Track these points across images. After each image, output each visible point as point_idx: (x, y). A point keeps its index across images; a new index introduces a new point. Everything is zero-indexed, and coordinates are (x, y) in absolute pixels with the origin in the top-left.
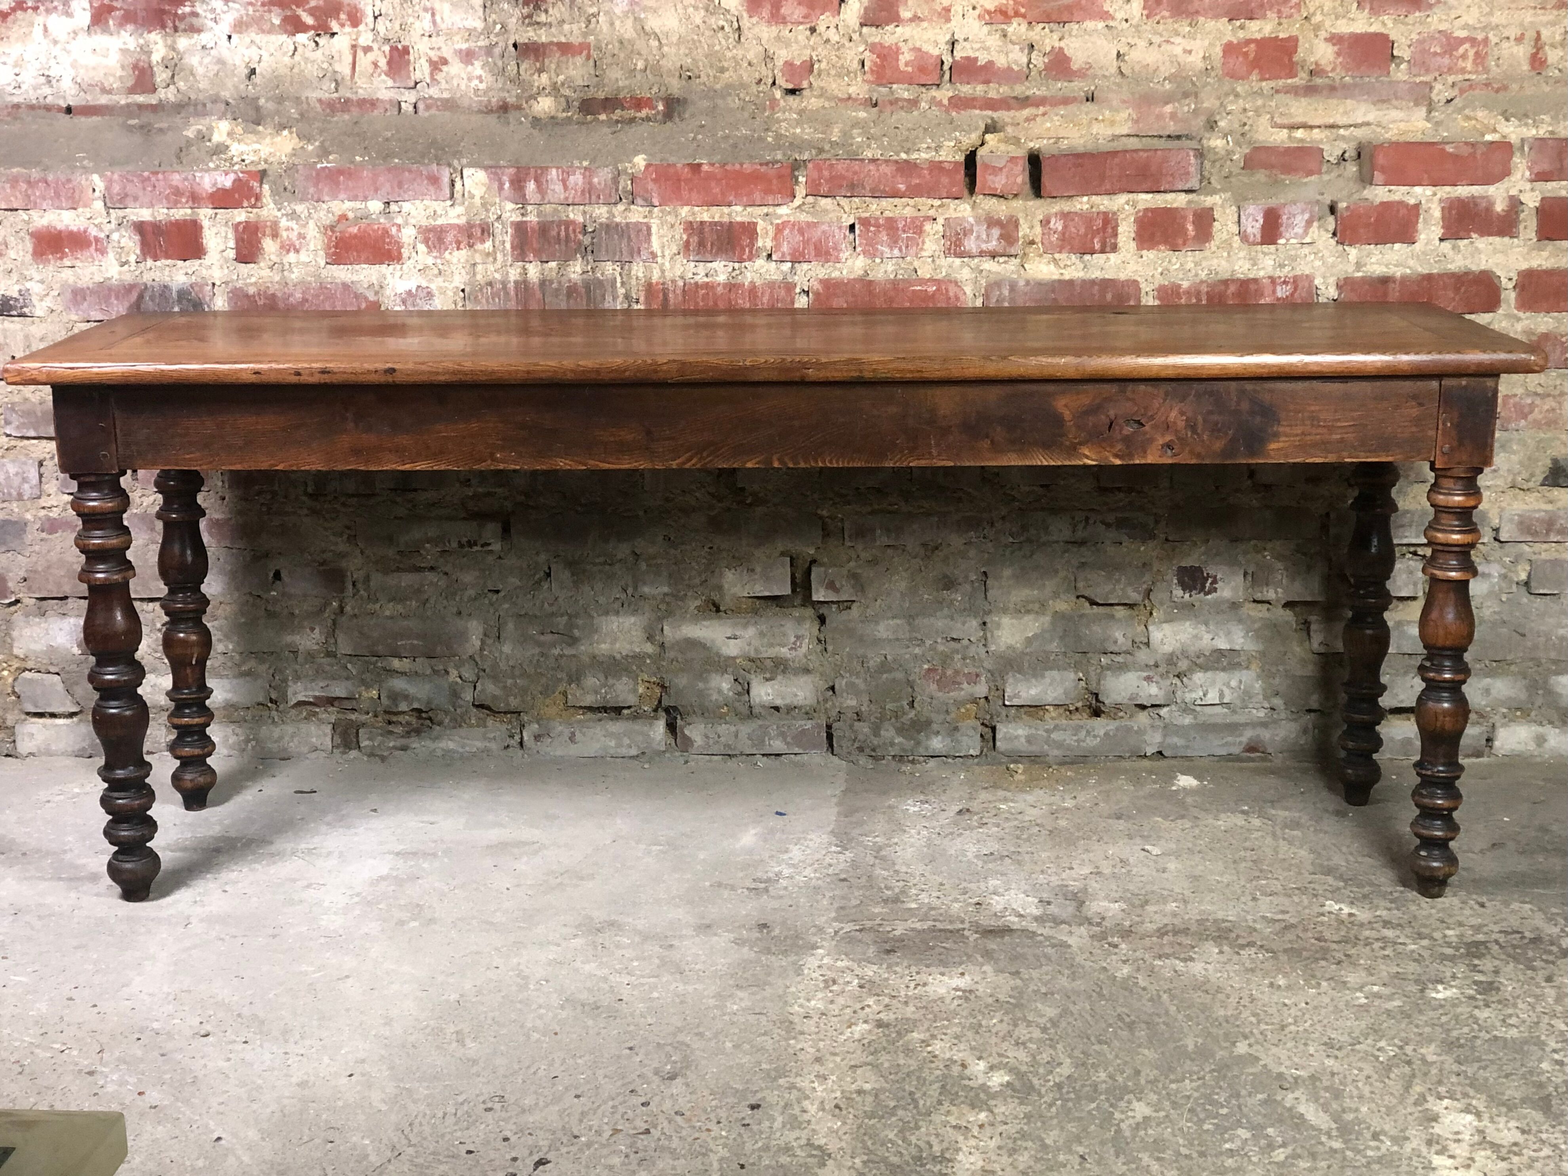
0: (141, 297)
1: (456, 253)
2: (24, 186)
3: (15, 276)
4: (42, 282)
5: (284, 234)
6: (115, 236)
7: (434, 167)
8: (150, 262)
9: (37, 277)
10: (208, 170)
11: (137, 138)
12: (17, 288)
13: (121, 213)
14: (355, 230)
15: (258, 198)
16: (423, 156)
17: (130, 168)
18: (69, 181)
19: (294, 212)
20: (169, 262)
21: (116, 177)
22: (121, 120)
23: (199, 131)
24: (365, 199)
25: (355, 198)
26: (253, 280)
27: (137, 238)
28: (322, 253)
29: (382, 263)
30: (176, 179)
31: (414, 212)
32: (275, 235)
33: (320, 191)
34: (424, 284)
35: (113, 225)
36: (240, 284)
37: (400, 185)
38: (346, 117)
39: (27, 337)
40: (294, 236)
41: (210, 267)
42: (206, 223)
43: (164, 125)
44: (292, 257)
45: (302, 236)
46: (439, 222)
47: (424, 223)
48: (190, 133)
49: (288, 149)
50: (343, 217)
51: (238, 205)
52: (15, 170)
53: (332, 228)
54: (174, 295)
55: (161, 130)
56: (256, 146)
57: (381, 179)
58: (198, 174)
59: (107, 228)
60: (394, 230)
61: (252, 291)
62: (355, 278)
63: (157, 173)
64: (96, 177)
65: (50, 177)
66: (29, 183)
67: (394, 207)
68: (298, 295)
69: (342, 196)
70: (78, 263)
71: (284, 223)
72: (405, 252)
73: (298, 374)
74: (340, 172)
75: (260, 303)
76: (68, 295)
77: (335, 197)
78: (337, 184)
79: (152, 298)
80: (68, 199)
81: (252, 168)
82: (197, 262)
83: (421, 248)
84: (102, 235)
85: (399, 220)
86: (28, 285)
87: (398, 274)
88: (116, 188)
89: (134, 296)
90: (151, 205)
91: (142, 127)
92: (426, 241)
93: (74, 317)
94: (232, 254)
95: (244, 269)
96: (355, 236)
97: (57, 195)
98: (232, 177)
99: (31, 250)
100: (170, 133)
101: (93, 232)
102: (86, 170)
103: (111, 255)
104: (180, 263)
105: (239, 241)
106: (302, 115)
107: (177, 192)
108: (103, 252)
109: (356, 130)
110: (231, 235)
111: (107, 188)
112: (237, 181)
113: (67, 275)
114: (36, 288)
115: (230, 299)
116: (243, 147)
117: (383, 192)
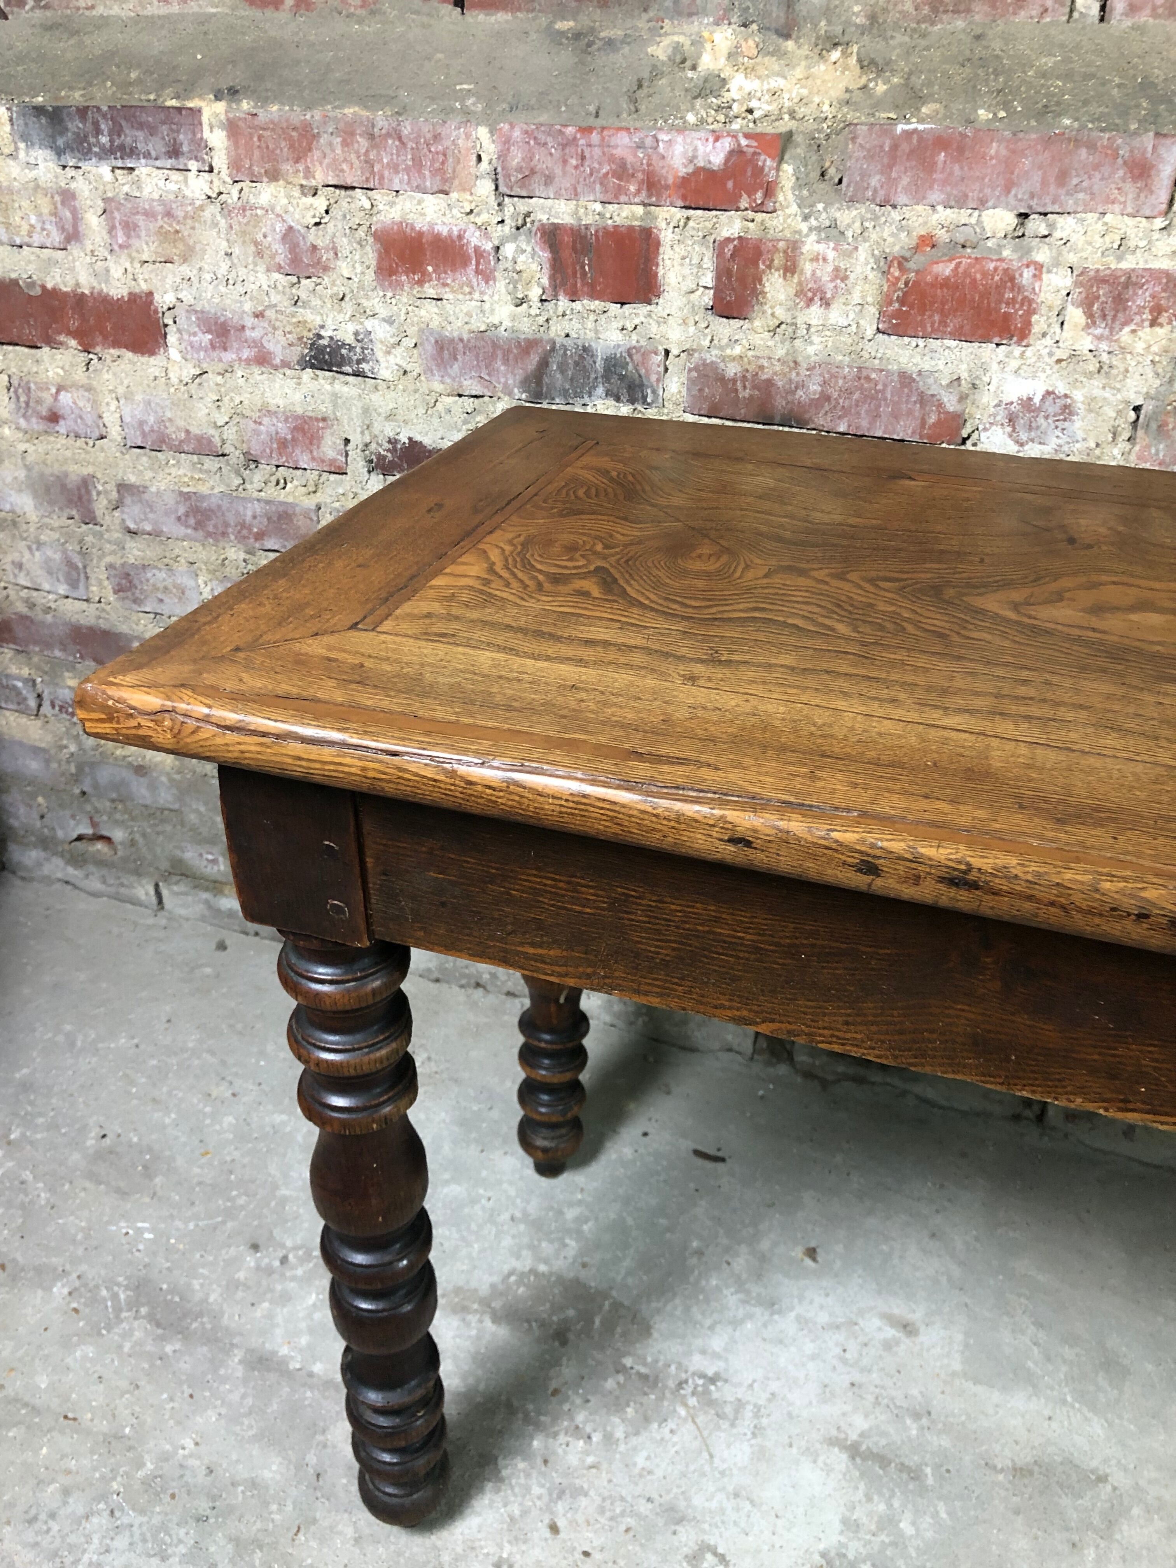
0: (544, 364)
1: (1146, 332)
2: (362, 143)
3: (348, 307)
4: (390, 321)
5: (808, 268)
6: (509, 250)
7: (1148, 140)
8: (563, 303)
9: (383, 312)
10: (682, 129)
11: (566, 57)
12: (351, 328)
13: (523, 206)
14: (945, 270)
15: (770, 190)
16: (1124, 112)
17: (544, 118)
18: (437, 137)
19: (834, 225)
20: (597, 304)
21: (517, 134)
22: (544, 20)
23: (677, 47)
24: (982, 204)
25: (960, 202)
26: (737, 350)
27: (545, 255)
28: (873, 310)
29: (985, 339)
30: (622, 144)
31: (1077, 239)
32: (790, 269)
33: (891, 183)
34: (1061, 388)
35: (507, 229)
36: (712, 356)
37: (1062, 177)
38: (960, 24)
39: (366, 411)
40: (825, 273)
41: (664, 320)
42: (666, 236)
43: (617, 33)
44: (815, 314)
45: (840, 275)
46: (1129, 263)
47: (1095, 263)
48: (660, 50)
49: (837, 92)
50: (927, 242)
51: (728, 204)
52: (349, 111)
53: (902, 262)
54: (599, 365)
55: (610, 43)
56: (777, 83)
57: (1027, 163)
58: (663, 137)
59: (498, 232)
60: (1027, 275)
61: (732, 370)
62: (926, 365)
63: (588, 130)
64: (483, 132)
65: (406, 130)
66: (371, 137)
67: (1036, 225)
68: (814, 388)
69: (935, 196)
70: (448, 295)
71: (811, 245)
72: (1039, 323)
73: (870, 868)
74: (941, 142)
75: (744, 394)
76: (430, 348)
77: (918, 197)
78: (929, 167)
79: (562, 368)
80: (435, 172)
81: (766, 128)
82: (642, 309)
83: (1076, 315)
84: (488, 246)
85: (1042, 255)
86: (369, 324)
87: (1014, 364)
88: (516, 157)
89: (534, 360)
90: (575, 195)
91: (578, 36)
92: (1087, 304)
93: (438, 387)
94: (708, 298)
95: (725, 328)
96: (945, 283)
97: (418, 163)
98: (727, 144)
99: (374, 263)
100: (626, 49)
101: (474, 238)
102: (468, 117)
103: (501, 285)
104: (614, 308)
105: (723, 274)
106: (873, 18)
107: (622, 171)
108: (488, 277)
109: (978, 51)
110: (709, 263)
111: (503, 156)
112: (736, 153)
113: (429, 312)
114: (381, 332)
115: (692, 382)
116: (752, 85)
117: (1021, 191)
